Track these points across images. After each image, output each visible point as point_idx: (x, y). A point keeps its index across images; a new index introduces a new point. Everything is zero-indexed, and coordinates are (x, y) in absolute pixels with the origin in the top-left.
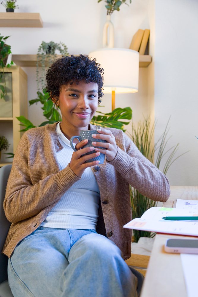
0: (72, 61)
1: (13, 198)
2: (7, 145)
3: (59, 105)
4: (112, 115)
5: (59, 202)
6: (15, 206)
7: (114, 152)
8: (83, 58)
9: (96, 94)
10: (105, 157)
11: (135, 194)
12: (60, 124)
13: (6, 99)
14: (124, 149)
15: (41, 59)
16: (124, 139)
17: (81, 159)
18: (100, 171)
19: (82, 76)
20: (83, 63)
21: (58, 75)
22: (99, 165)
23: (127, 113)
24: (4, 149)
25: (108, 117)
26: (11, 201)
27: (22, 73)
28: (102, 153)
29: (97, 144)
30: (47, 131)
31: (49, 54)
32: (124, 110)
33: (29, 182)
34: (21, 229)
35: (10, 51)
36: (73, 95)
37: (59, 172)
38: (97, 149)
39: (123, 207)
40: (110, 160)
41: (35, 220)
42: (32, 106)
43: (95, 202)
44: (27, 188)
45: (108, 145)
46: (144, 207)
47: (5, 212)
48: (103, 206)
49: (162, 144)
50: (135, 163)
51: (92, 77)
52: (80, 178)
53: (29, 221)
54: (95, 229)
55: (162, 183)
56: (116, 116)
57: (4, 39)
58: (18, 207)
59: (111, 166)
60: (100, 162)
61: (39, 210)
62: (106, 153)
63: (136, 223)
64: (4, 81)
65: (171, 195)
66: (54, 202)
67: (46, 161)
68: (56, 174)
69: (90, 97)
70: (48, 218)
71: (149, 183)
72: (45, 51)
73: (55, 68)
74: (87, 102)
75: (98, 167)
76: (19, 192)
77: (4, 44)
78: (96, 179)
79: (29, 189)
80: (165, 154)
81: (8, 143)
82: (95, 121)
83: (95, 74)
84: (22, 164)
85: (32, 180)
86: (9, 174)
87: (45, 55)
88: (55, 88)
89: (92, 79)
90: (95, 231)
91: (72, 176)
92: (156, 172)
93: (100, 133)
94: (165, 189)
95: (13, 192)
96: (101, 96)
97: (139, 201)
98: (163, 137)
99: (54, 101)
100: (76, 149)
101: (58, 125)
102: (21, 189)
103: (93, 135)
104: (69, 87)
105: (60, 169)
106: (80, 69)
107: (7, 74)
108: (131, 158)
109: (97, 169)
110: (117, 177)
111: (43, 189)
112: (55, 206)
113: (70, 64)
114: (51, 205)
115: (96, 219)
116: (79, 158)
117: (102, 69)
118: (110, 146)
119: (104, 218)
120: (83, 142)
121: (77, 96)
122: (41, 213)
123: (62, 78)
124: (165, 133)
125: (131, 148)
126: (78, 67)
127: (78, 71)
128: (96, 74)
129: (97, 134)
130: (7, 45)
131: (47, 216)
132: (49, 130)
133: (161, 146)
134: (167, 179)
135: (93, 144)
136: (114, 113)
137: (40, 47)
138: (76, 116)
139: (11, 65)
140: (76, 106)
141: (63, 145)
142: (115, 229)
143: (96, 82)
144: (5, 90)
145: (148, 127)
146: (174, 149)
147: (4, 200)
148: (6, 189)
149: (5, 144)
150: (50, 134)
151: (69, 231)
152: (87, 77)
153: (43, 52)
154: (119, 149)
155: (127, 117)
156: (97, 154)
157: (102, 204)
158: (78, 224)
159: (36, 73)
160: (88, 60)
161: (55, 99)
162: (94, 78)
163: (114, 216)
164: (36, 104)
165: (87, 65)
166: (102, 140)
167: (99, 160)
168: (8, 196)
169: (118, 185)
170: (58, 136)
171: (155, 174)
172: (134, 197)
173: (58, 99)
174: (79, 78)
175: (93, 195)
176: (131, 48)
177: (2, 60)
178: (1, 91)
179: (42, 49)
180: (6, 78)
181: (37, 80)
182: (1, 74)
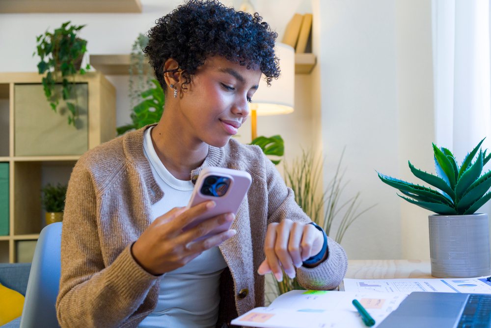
13: (78, 125)
15: (136, 61)
23: (276, 146)
27: (104, 83)
30: (129, 158)
32: (271, 140)
35: (86, 49)
48: (239, 303)
57: (77, 30)
64: (74, 97)
77: (76, 37)
80: (339, 210)
87: (143, 56)
98: (334, 184)
107: (80, 86)
124: (336, 177)
130: (80, 39)
137: (136, 42)
139: (86, 70)
144: (76, 111)
146: (351, 203)
153: (140, 51)
155: (275, 151)
157: (236, 299)
159: (129, 83)
176: (284, 41)
177: (72, 62)
178: (69, 113)
179: (138, 46)
180: (79, 92)
181: (130, 96)
182: (69, 86)
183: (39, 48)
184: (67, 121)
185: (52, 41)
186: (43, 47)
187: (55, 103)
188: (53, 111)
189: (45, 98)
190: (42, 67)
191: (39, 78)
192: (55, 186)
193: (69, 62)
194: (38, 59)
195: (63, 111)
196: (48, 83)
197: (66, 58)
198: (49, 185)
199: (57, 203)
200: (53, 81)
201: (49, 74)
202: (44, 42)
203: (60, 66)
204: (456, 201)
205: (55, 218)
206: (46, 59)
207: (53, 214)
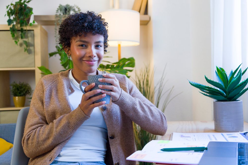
0: (81, 16)
1: (30, 136)
2: (31, 91)
3: (71, 54)
4: (119, 64)
5: (72, 139)
6: (32, 143)
7: (118, 93)
8: (91, 14)
9: (102, 44)
10: (110, 98)
11: (139, 129)
12: (72, 71)
13: (29, 52)
14: (127, 91)
15: (58, 18)
16: (127, 82)
17: (89, 100)
18: (107, 110)
19: (89, 29)
20: (90, 18)
21: (68, 28)
22: (106, 105)
23: (131, 62)
24: (28, 94)
25: (115, 65)
26: (28, 139)
27: (42, 30)
28: (107, 95)
29: (103, 87)
30: (60, 77)
31: (65, 14)
32: (129, 59)
33: (45, 121)
34: (38, 164)
35: (32, 12)
36: (82, 45)
37: (71, 112)
38: (103, 91)
39: (127, 141)
40: (115, 101)
41: (50, 155)
42: (52, 58)
43: (104, 137)
44: (43, 127)
45: (113, 87)
46: (147, 140)
47: (24, 148)
48: (110, 141)
49: (160, 87)
50: (137, 103)
51: (98, 30)
52: (90, 116)
53: (45, 156)
54: (103, 161)
55: (160, 119)
56: (122, 64)
57: (27, 2)
58: (35, 144)
59: (116, 105)
60: (106, 102)
61: (54, 146)
62: (111, 94)
63: (138, 155)
64: (27, 37)
65: (168, 130)
66: (67, 139)
67: (60, 103)
68: (68, 114)
69: (97, 47)
70: (62, 153)
71: (149, 120)
72: (62, 12)
73: (66, 23)
74: (94, 51)
75: (105, 107)
76: (36, 131)
77: (27, 6)
78: (103, 117)
79: (45, 128)
80: (164, 94)
81: (31, 89)
82: (104, 69)
83: (100, 27)
84: (38, 106)
85: (47, 119)
86: (27, 115)
87: (62, 16)
88: (66, 40)
89: (98, 31)
90: (103, 163)
91: (82, 116)
92: (155, 110)
93: (105, 78)
94: (163, 124)
95: (31, 131)
96: (107, 47)
97: (142, 135)
98: (161, 81)
99: (66, 51)
100: (85, 92)
101: (71, 71)
102: (37, 127)
103: (99, 79)
104: (78, 38)
105: (72, 109)
106: (87, 23)
107: (29, 31)
108: (133, 98)
109: (104, 109)
110: (122, 115)
111: (57, 128)
112: (67, 142)
113: (78, 19)
114: (64, 141)
115: (104, 152)
116: (88, 100)
117: (107, 23)
118: (115, 88)
119: (112, 151)
120: (90, 86)
121: (86, 46)
122: (56, 149)
123: (72, 31)
124: (162, 78)
125: (133, 90)
126: (85, 21)
127: (86, 24)
128: (102, 27)
129: (103, 78)
130: (29, 7)
131: (61, 151)
132: (62, 76)
133: (159, 88)
134: (164, 115)
135: (100, 87)
136: (120, 62)
137: (58, 9)
138: (85, 64)
139: (33, 24)
140: (85, 55)
141: (74, 89)
142: (121, 161)
143: (101, 34)
144: (28, 45)
145: (148, 73)
146: (170, 91)
147: (22, 138)
148: (24, 128)
149: (29, 90)
150: (63, 80)
151: (79, 164)
152: (93, 30)
153: (60, 13)
154: (123, 91)
155: (131, 65)
156: (103, 95)
157: (109, 139)
158: (89, 158)
159: (55, 30)
160: (95, 16)
161: (67, 49)
162: (100, 31)
163: (120, 149)
164: (55, 56)
165: (93, 20)
166: (107, 83)
167: (105, 101)
168: (26, 135)
169: (123, 122)
170: (70, 81)
171: (154, 112)
172: (138, 132)
173: (69, 50)
174: (86, 31)
175: (102, 132)
176: (133, 9)
177: (25, 20)
178: (24, 46)
179: (59, 11)
180: (29, 34)
181: (55, 36)
182: (24, 32)
183: (8, 12)
184: (24, 50)
185: (14, 8)
186: (10, 11)
187: (17, 41)
188: (16, 45)
189: (12, 38)
190: (10, 22)
191: (8, 28)
192: (18, 83)
193: (24, 19)
194: (7, 18)
195: (21, 45)
196: (13, 30)
197: (22, 17)
198: (15, 82)
199: (19, 91)
200: (16, 29)
201: (13, 25)
202: (10, 9)
203: (18, 21)
204: (227, 94)
205: (18, 99)
206: (12, 18)
207: (17, 97)
